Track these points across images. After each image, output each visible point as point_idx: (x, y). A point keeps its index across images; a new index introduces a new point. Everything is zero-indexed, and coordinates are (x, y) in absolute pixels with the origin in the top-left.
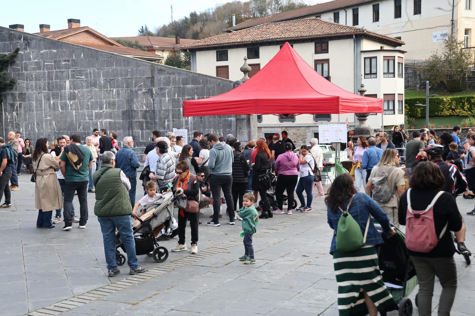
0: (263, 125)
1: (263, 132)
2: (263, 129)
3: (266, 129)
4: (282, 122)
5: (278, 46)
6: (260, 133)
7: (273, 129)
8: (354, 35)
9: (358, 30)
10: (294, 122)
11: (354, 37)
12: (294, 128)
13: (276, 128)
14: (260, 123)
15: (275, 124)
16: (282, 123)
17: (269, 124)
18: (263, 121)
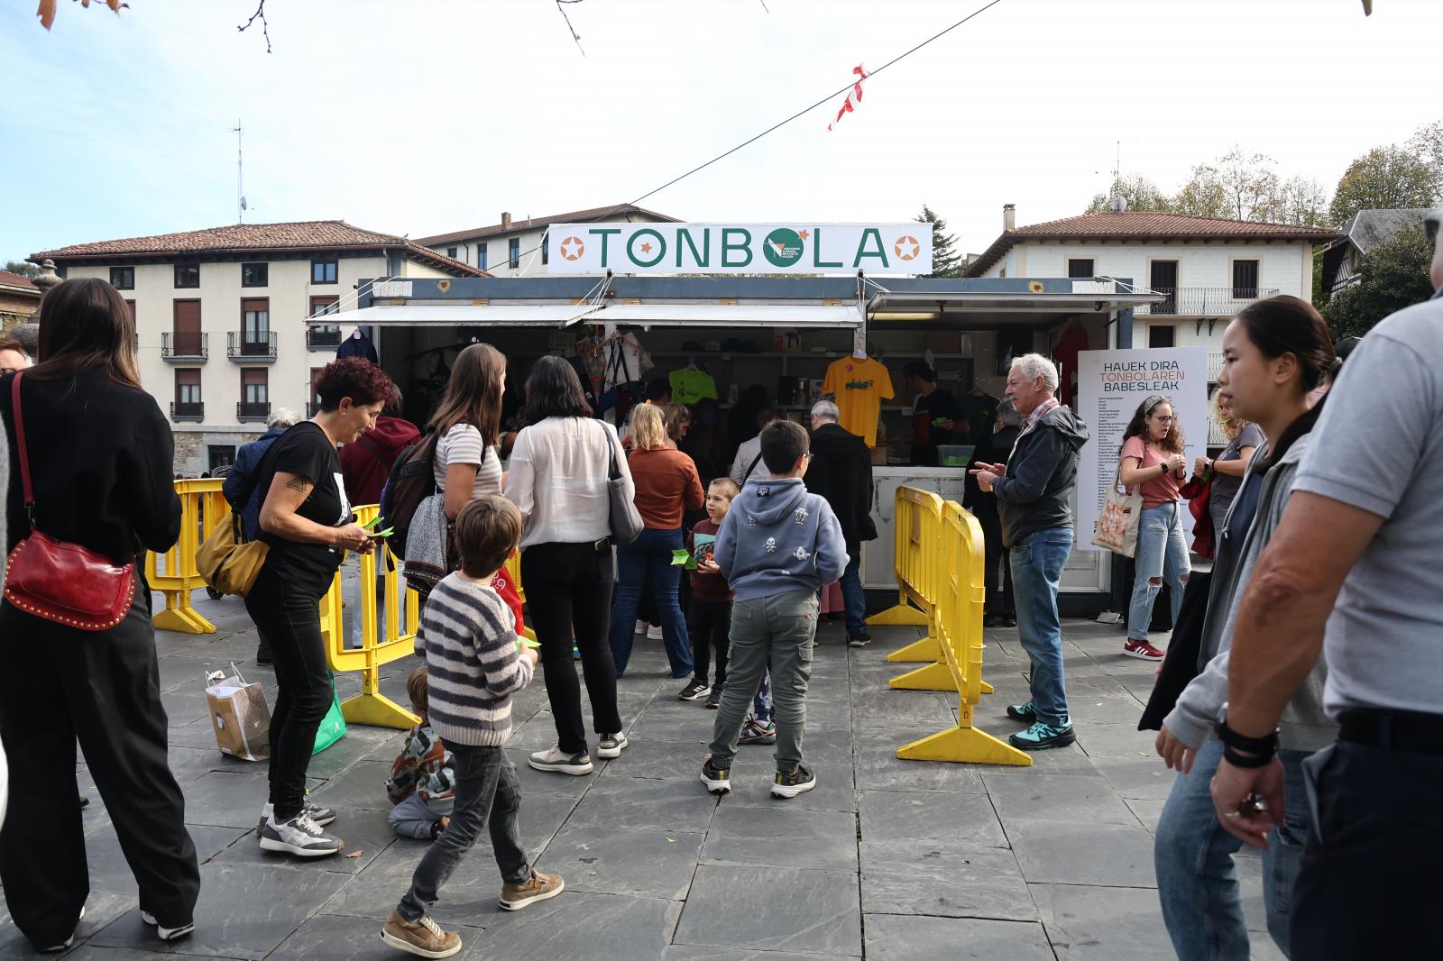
0: (205, 427)
1: (204, 443)
2: (205, 437)
3: (211, 436)
5: (237, 264)
7: (226, 436)
8: (385, 249)
9: (394, 241)
11: (385, 252)
13: (232, 434)
14: (199, 424)
15: (230, 427)
16: (244, 425)
17: (216, 427)
18: (205, 419)
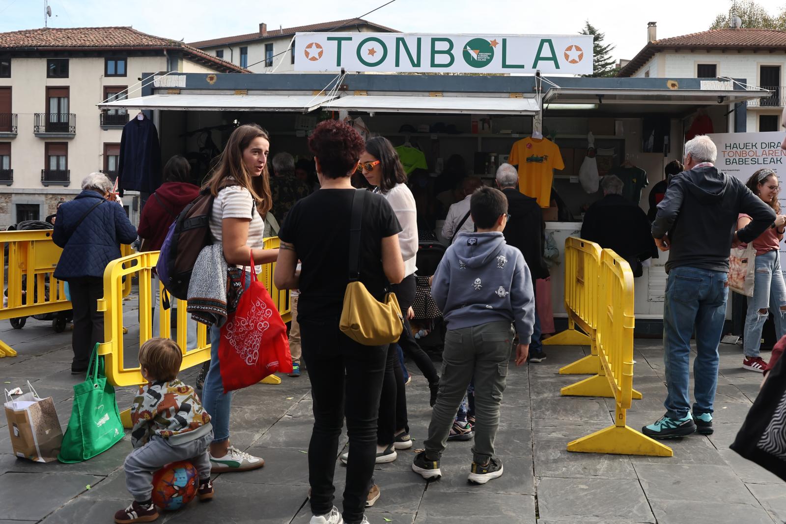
0: (13, 189)
1: (13, 202)
2: (14, 198)
3: (19, 197)
4: (47, 186)
5: (43, 59)
6: (9, 204)
7: (31, 197)
8: (165, 50)
9: (173, 44)
10: (67, 186)
11: (165, 53)
12: (68, 196)
13: (37, 195)
14: (9, 187)
15: (35, 190)
16: (46, 188)
17: (23, 189)
18: (14, 183)
